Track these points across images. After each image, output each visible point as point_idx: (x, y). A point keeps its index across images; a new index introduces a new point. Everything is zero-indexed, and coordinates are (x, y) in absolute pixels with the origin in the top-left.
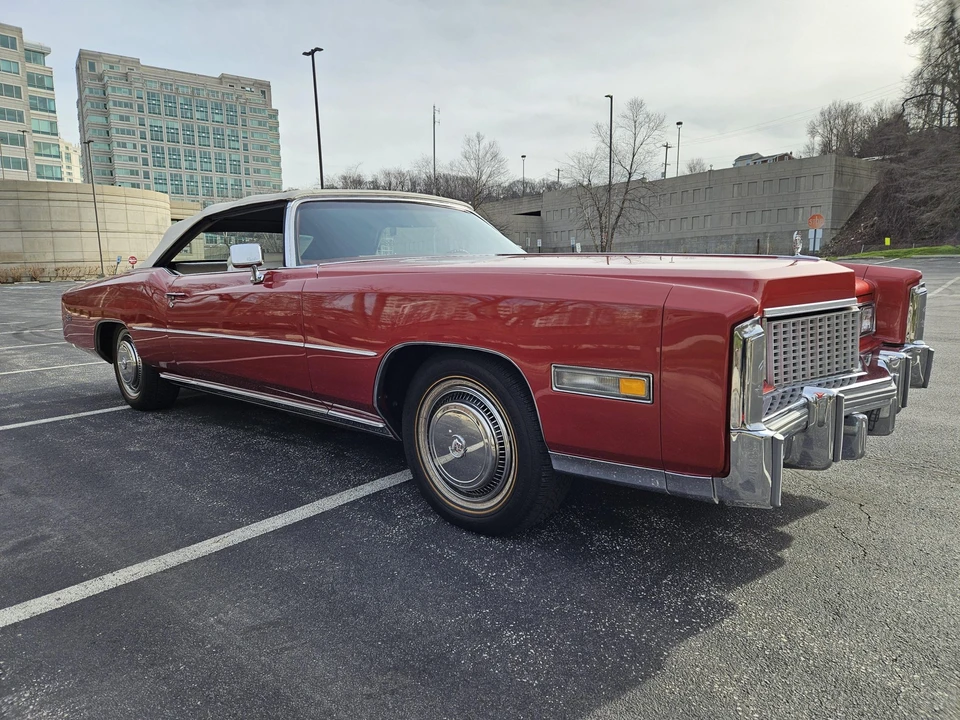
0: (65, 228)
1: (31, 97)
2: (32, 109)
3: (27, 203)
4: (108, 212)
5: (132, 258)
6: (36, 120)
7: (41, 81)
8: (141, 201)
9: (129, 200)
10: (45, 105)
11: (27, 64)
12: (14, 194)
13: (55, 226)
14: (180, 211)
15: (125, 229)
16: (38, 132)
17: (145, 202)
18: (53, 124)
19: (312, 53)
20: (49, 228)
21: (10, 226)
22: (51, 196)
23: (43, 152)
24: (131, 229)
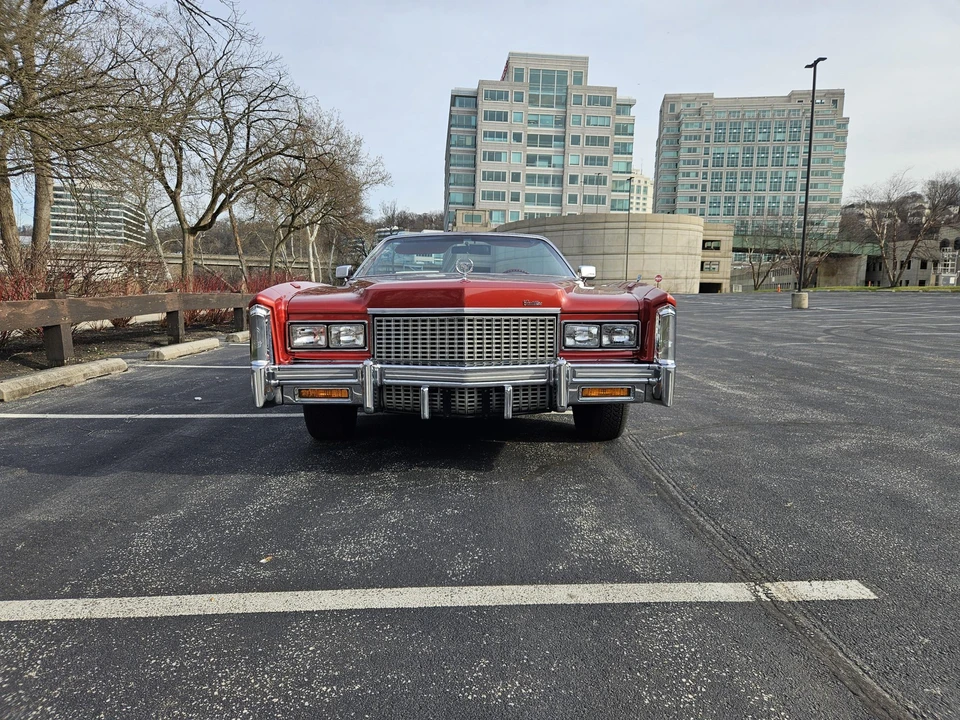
0: (614, 252)
1: (616, 144)
2: (615, 153)
3: (590, 232)
4: (647, 237)
5: (658, 276)
6: (618, 162)
7: (625, 130)
8: (676, 225)
9: (666, 225)
10: (624, 149)
11: (617, 117)
12: (581, 226)
13: (606, 250)
14: (713, 232)
15: (658, 251)
16: (617, 172)
17: (680, 226)
18: (629, 164)
19: (814, 65)
20: (602, 252)
21: (575, 251)
22: (607, 225)
23: (618, 189)
24: (664, 251)
